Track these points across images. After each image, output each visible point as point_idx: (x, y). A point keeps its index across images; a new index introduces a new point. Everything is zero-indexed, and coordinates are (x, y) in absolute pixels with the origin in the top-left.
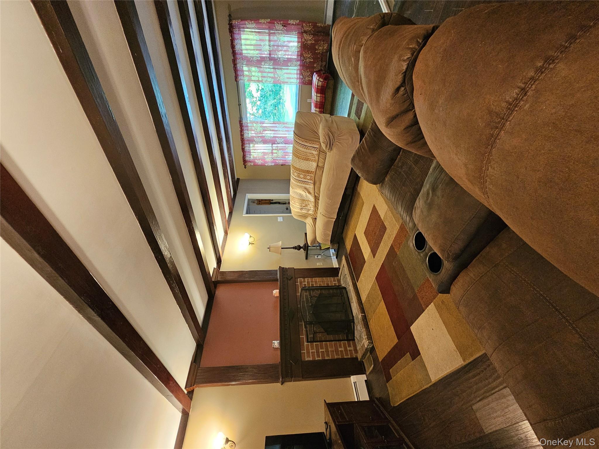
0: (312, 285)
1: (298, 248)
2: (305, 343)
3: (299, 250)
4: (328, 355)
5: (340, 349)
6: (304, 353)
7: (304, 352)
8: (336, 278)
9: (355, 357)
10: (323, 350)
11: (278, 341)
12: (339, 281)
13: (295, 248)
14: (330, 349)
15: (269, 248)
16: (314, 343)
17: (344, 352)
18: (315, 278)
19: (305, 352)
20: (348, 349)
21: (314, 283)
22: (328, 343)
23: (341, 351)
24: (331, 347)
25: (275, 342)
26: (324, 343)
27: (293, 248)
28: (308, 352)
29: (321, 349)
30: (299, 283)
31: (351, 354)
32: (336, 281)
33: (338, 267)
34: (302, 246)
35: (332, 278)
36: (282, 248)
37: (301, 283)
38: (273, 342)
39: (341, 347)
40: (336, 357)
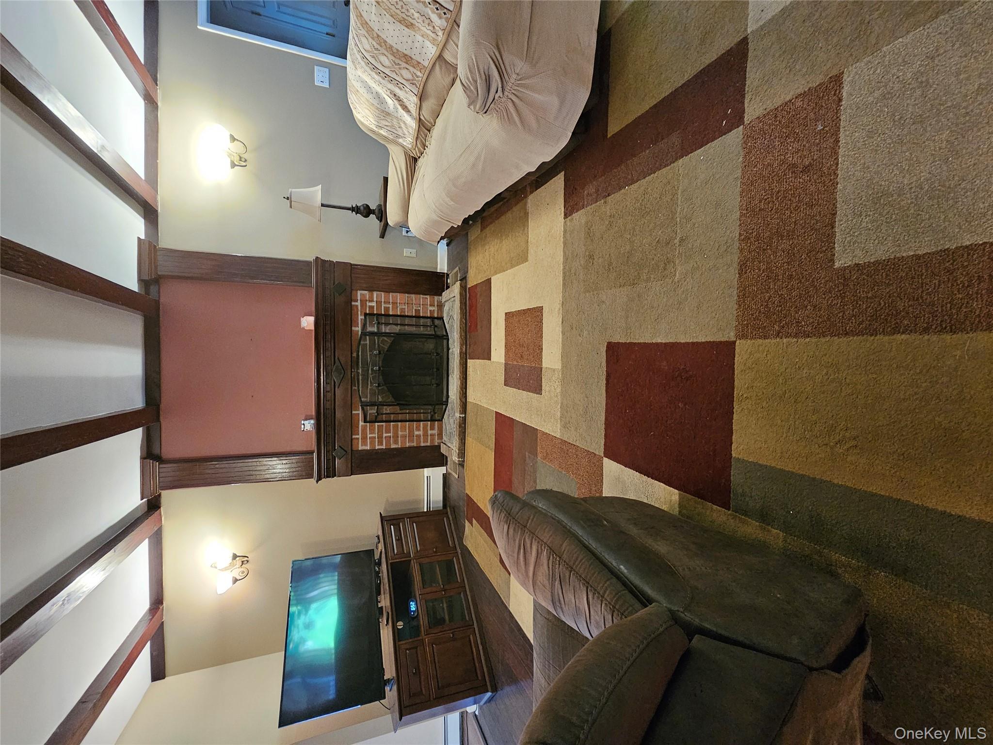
0: (387, 309)
1: (366, 211)
2: (361, 423)
3: (367, 216)
4: (396, 442)
5: (416, 433)
6: (358, 439)
7: (357, 436)
8: (436, 298)
9: (436, 444)
10: (389, 435)
11: (312, 422)
12: (441, 306)
13: (356, 210)
14: (400, 433)
15: (288, 198)
16: (376, 424)
17: (422, 437)
18: (394, 294)
19: (360, 436)
20: (430, 432)
21: (391, 306)
22: (399, 423)
23: (418, 436)
24: (402, 430)
25: (306, 422)
26: (392, 423)
27: (352, 209)
28: (364, 438)
29: (386, 432)
30: (358, 303)
31: (432, 440)
32: (434, 306)
33: (446, 272)
34: (373, 207)
35: (428, 297)
36: (323, 205)
37: (363, 302)
38: (303, 422)
39: (419, 430)
40: (408, 445)
